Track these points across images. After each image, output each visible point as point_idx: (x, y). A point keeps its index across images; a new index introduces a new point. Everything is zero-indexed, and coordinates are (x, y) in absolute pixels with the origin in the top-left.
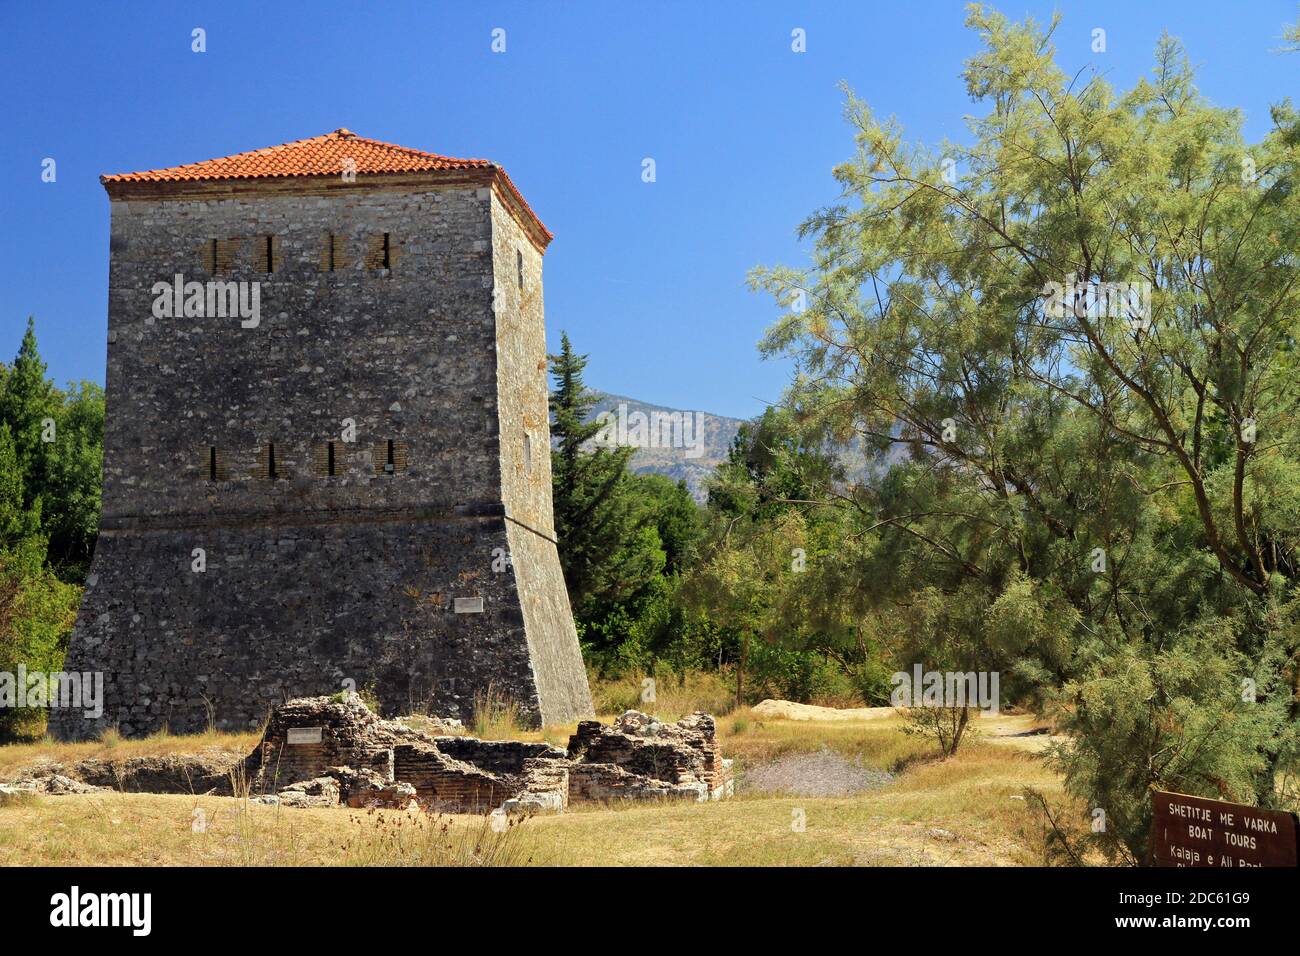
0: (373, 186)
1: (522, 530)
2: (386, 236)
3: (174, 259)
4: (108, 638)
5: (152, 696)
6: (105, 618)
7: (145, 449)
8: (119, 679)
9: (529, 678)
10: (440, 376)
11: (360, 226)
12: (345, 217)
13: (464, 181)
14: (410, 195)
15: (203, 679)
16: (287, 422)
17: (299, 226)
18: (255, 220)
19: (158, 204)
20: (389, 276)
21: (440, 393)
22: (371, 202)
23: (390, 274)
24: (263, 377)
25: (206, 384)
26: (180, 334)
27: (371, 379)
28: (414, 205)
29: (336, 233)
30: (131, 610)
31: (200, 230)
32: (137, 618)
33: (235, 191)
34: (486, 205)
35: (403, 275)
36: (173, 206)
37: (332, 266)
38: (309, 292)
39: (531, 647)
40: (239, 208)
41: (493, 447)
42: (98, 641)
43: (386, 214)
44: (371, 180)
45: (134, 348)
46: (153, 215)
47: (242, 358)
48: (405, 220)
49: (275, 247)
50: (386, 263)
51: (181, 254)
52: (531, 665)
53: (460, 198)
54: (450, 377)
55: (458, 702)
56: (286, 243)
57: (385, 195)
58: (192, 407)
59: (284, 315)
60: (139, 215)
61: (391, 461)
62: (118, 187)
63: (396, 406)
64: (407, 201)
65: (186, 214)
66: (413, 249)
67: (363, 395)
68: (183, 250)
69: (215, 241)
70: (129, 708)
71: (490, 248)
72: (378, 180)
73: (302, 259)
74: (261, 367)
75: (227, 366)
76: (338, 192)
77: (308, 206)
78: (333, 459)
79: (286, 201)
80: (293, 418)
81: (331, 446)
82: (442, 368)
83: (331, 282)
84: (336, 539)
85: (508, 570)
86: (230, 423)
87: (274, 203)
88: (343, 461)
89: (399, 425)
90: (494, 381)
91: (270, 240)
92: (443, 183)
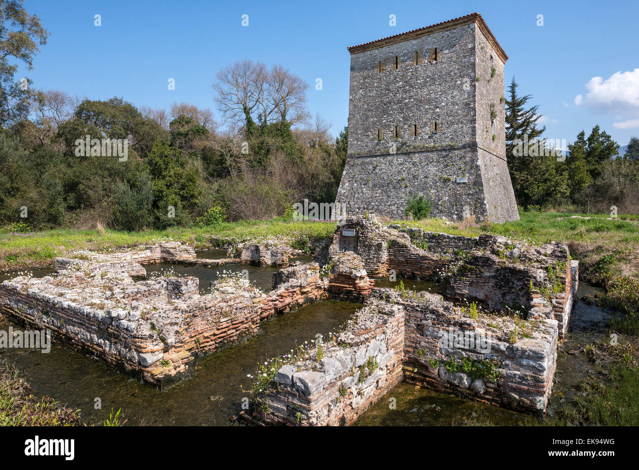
0: (432, 32)
1: (487, 153)
2: (436, 49)
3: (368, 70)
4: (348, 190)
5: (359, 208)
6: (347, 184)
9: (484, 206)
10: (454, 97)
11: (427, 47)
12: (421, 45)
13: (465, 22)
14: (445, 32)
15: (373, 204)
16: (401, 119)
17: (406, 51)
18: (392, 52)
19: (364, 53)
20: (436, 63)
21: (454, 104)
22: (430, 38)
24: (394, 105)
25: (377, 109)
27: (429, 102)
28: (446, 36)
29: (418, 51)
30: (354, 182)
31: (375, 59)
32: (355, 184)
33: (386, 43)
34: (473, 30)
35: (442, 62)
36: (368, 53)
37: (417, 63)
38: (409, 74)
39: (486, 195)
40: (387, 49)
41: (474, 121)
42: (345, 191)
43: (436, 41)
44: (431, 29)
45: (357, 101)
46: (362, 56)
47: (387, 99)
48: (442, 42)
49: (398, 60)
50: (436, 59)
51: (370, 68)
52: (485, 202)
53: (463, 29)
54: (457, 97)
55: (456, 215)
56: (402, 58)
57: (435, 34)
58: (373, 117)
59: (401, 83)
60: (358, 58)
61: (436, 129)
62: (352, 50)
63: (438, 110)
64: (443, 34)
65: (372, 54)
66: (445, 52)
67: (426, 107)
69: (380, 62)
71: (475, 46)
72: (434, 29)
73: (407, 63)
74: (394, 102)
75: (383, 103)
76: (419, 36)
77: (409, 44)
78: (416, 131)
79: (402, 44)
80: (403, 118)
81: (415, 126)
82: (455, 93)
83: (416, 69)
84: (416, 158)
85: (477, 166)
86: (384, 122)
87: (398, 45)
88: (419, 131)
89: (439, 116)
90: (474, 96)
91: (397, 58)
92: (456, 24)
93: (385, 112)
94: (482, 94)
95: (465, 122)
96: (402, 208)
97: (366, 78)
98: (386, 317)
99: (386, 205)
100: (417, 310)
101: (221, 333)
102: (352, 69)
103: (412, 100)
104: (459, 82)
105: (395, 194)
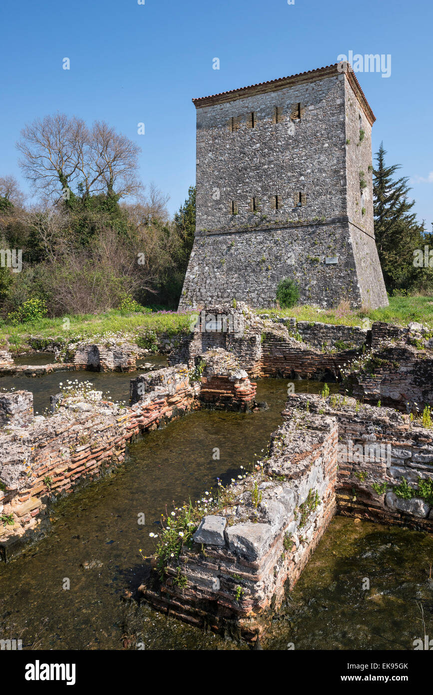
1: (358, 230)
2: (299, 104)
3: (218, 128)
4: (198, 275)
5: (212, 297)
6: (196, 268)
8: (201, 290)
9: (357, 291)
10: (321, 163)
11: (288, 102)
12: (282, 99)
13: (332, 73)
14: (309, 84)
15: (229, 291)
16: (260, 189)
17: (264, 106)
18: (247, 107)
19: (212, 107)
20: (300, 122)
21: (321, 171)
22: (292, 90)
23: (300, 121)
24: (250, 171)
25: (230, 177)
26: (221, 158)
27: (292, 168)
28: (311, 89)
29: (279, 107)
30: (205, 265)
31: (227, 115)
32: (207, 268)
33: (240, 96)
34: (342, 82)
35: (306, 120)
36: (218, 107)
37: (277, 121)
38: (268, 133)
39: (359, 278)
40: (241, 103)
41: (344, 192)
42: (194, 276)
43: (299, 95)
44: (293, 80)
45: (205, 166)
46: (211, 111)
47: (242, 165)
48: (307, 96)
49: (255, 117)
50: (299, 116)
51: (220, 126)
52: (358, 286)
53: (331, 81)
54: (325, 163)
55: (326, 301)
56: (259, 114)
57: (299, 87)
58: (225, 187)
59: (258, 145)
60: (206, 112)
61: (300, 201)
62: (198, 103)
63: (302, 178)
64: (308, 87)
65: (222, 109)
66: (310, 108)
67: (289, 174)
68: (221, 124)
69: (233, 118)
70: (204, 301)
71: (344, 102)
72: (297, 79)
73: (265, 120)
74: (250, 167)
75: (237, 169)
76: (280, 88)
77: (267, 97)
78: (277, 203)
79: (259, 97)
80: (262, 187)
81: (276, 197)
82: (322, 158)
83: (276, 128)
84: (278, 235)
85: (349, 245)
86: (239, 192)
87: (254, 99)
88: (281, 203)
89: (304, 186)
90: (344, 162)
91: (253, 114)
92: (323, 75)
93: (239, 180)
94: (351, 160)
95: (334, 192)
96: (263, 296)
97: (216, 138)
98: (320, 434)
99: (244, 292)
100: (355, 421)
101: (78, 467)
102: (199, 126)
103: (272, 166)
104: (326, 145)
105: (255, 278)
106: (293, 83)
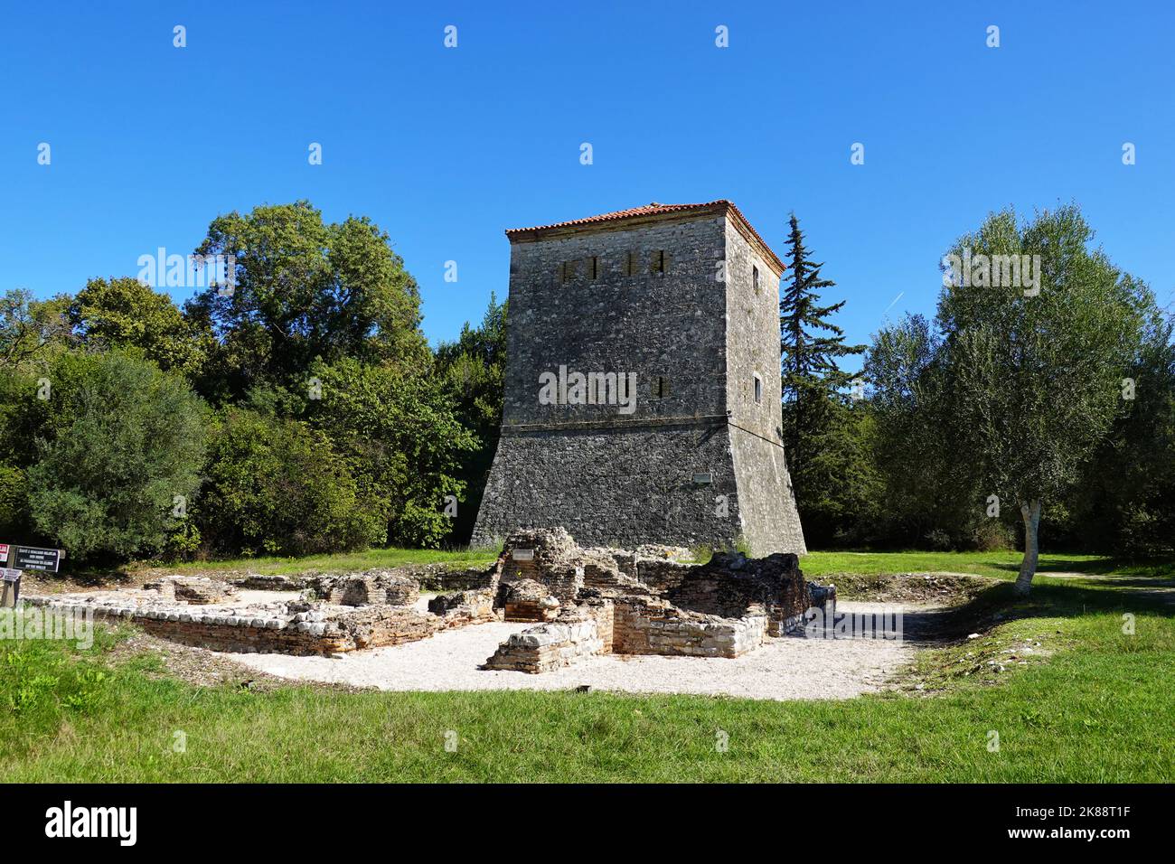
0: (655, 222)
1: (747, 434)
2: (662, 252)
3: (543, 275)
4: (503, 493)
6: (502, 482)
7: (525, 386)
9: (738, 523)
10: (691, 337)
11: (647, 247)
12: (638, 242)
13: (709, 214)
14: (676, 225)
16: (602, 368)
17: (612, 250)
18: (587, 249)
19: (535, 243)
20: (663, 277)
21: (689, 348)
22: (653, 232)
23: (663, 275)
24: (589, 341)
25: (559, 348)
26: (545, 318)
27: (649, 341)
28: (678, 232)
29: (632, 253)
30: (514, 478)
31: (557, 257)
32: (518, 482)
33: (576, 232)
34: (722, 227)
35: (671, 275)
36: (543, 244)
37: (630, 272)
38: (616, 289)
39: (742, 505)
40: (579, 242)
41: (722, 380)
42: (497, 494)
43: (662, 239)
44: (653, 218)
45: (520, 328)
46: (531, 248)
47: (578, 331)
48: (673, 241)
49: (598, 264)
50: (661, 269)
51: (546, 272)
52: (740, 516)
53: (707, 225)
54: (698, 337)
55: (694, 537)
56: (604, 261)
57: (661, 227)
58: (550, 361)
59: (602, 304)
60: (526, 251)
61: (661, 389)
62: (514, 236)
63: (664, 357)
64: (674, 229)
65: (550, 248)
66: (678, 259)
67: (645, 350)
68: (548, 269)
69: (565, 263)
72: (658, 218)
73: (612, 270)
74: (589, 336)
75: (570, 336)
76: (634, 227)
77: (617, 238)
79: (604, 236)
82: (693, 331)
83: (628, 283)
84: (628, 437)
85: (728, 456)
87: (598, 238)
89: (666, 368)
90: (724, 338)
91: (595, 260)
92: (696, 216)
94: (737, 335)
95: (709, 380)
96: (601, 526)
97: (538, 290)
102: (513, 269)
103: (621, 336)
104: (699, 313)
105: (590, 500)
106: (653, 222)
